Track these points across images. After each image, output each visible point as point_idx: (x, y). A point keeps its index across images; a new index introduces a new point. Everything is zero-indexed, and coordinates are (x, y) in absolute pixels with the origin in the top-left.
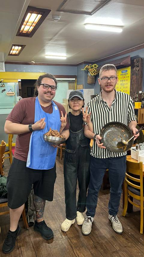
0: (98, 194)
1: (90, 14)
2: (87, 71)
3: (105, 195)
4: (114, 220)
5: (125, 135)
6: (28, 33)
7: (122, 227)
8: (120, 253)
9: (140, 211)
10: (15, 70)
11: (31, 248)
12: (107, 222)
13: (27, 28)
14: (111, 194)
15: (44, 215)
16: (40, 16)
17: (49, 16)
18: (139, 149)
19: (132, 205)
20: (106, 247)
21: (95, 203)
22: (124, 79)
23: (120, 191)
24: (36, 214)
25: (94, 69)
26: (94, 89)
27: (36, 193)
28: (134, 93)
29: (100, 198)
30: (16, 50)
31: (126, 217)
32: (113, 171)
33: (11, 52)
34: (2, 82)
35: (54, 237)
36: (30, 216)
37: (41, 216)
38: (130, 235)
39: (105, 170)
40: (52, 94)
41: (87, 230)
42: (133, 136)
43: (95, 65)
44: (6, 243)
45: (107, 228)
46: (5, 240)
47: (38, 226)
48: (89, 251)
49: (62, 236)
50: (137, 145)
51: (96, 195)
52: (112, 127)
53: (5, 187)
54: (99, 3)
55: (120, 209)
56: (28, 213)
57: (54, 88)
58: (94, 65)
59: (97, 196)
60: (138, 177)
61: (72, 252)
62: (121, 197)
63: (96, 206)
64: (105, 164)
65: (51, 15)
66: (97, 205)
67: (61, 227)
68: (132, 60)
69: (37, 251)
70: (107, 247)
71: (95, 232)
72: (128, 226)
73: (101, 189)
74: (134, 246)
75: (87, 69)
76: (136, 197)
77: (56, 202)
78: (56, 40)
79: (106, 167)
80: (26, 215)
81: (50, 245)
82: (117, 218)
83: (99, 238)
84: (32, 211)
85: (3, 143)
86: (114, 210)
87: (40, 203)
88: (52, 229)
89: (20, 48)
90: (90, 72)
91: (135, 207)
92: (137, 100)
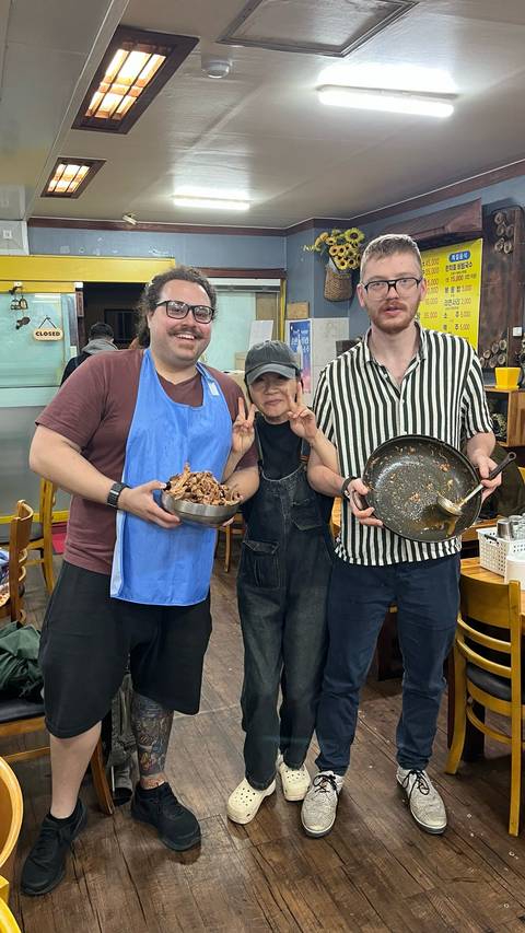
0: (360, 694)
1: (337, 51)
2: (324, 255)
3: (384, 700)
4: (417, 785)
5: (450, 482)
6: (114, 117)
7: (443, 811)
8: (437, 902)
9: (509, 757)
10: (65, 249)
11: (120, 878)
12: (392, 791)
13: (110, 101)
14: (407, 694)
15: (166, 764)
16: (158, 60)
17: (193, 59)
18: (508, 537)
19: (481, 735)
20: (387, 880)
21: (350, 726)
22: (459, 283)
23: (437, 683)
24: (140, 759)
25: (350, 246)
26: (347, 319)
27: (141, 687)
28: (495, 334)
29: (367, 710)
30: (69, 176)
31: (458, 776)
32: (412, 610)
33: (53, 184)
34: (18, 290)
35: (203, 840)
36: (119, 768)
37: (158, 768)
38: (472, 839)
39: (385, 609)
40: (201, 337)
41: (320, 817)
42: (481, 487)
43: (354, 230)
44: (36, 857)
45: (390, 814)
46: (30, 849)
47: (148, 801)
48: (328, 891)
49: (230, 839)
50: (501, 521)
51: (350, 698)
52: (405, 453)
53: (30, 665)
54: (369, 14)
55: (438, 746)
56: (110, 757)
57: (205, 316)
58: (348, 232)
59: (355, 703)
60: (504, 634)
61: (266, 895)
62: (441, 705)
63: (353, 736)
64: (386, 585)
65: (199, 57)
66: (357, 733)
67: (226, 807)
68: (488, 215)
69: (143, 888)
70: (391, 879)
71: (347, 826)
72: (465, 809)
73: (368, 676)
74: (489, 878)
75: (325, 246)
76: (495, 705)
77: (211, 722)
78: (216, 144)
79: (388, 599)
80: (105, 763)
81: (188, 869)
82: (427, 779)
83: (363, 847)
84: (125, 749)
85: (23, 508)
86: (414, 750)
87: (152, 719)
88: (195, 812)
89: (85, 169)
90: (336, 259)
91: (493, 741)
92: (504, 358)
